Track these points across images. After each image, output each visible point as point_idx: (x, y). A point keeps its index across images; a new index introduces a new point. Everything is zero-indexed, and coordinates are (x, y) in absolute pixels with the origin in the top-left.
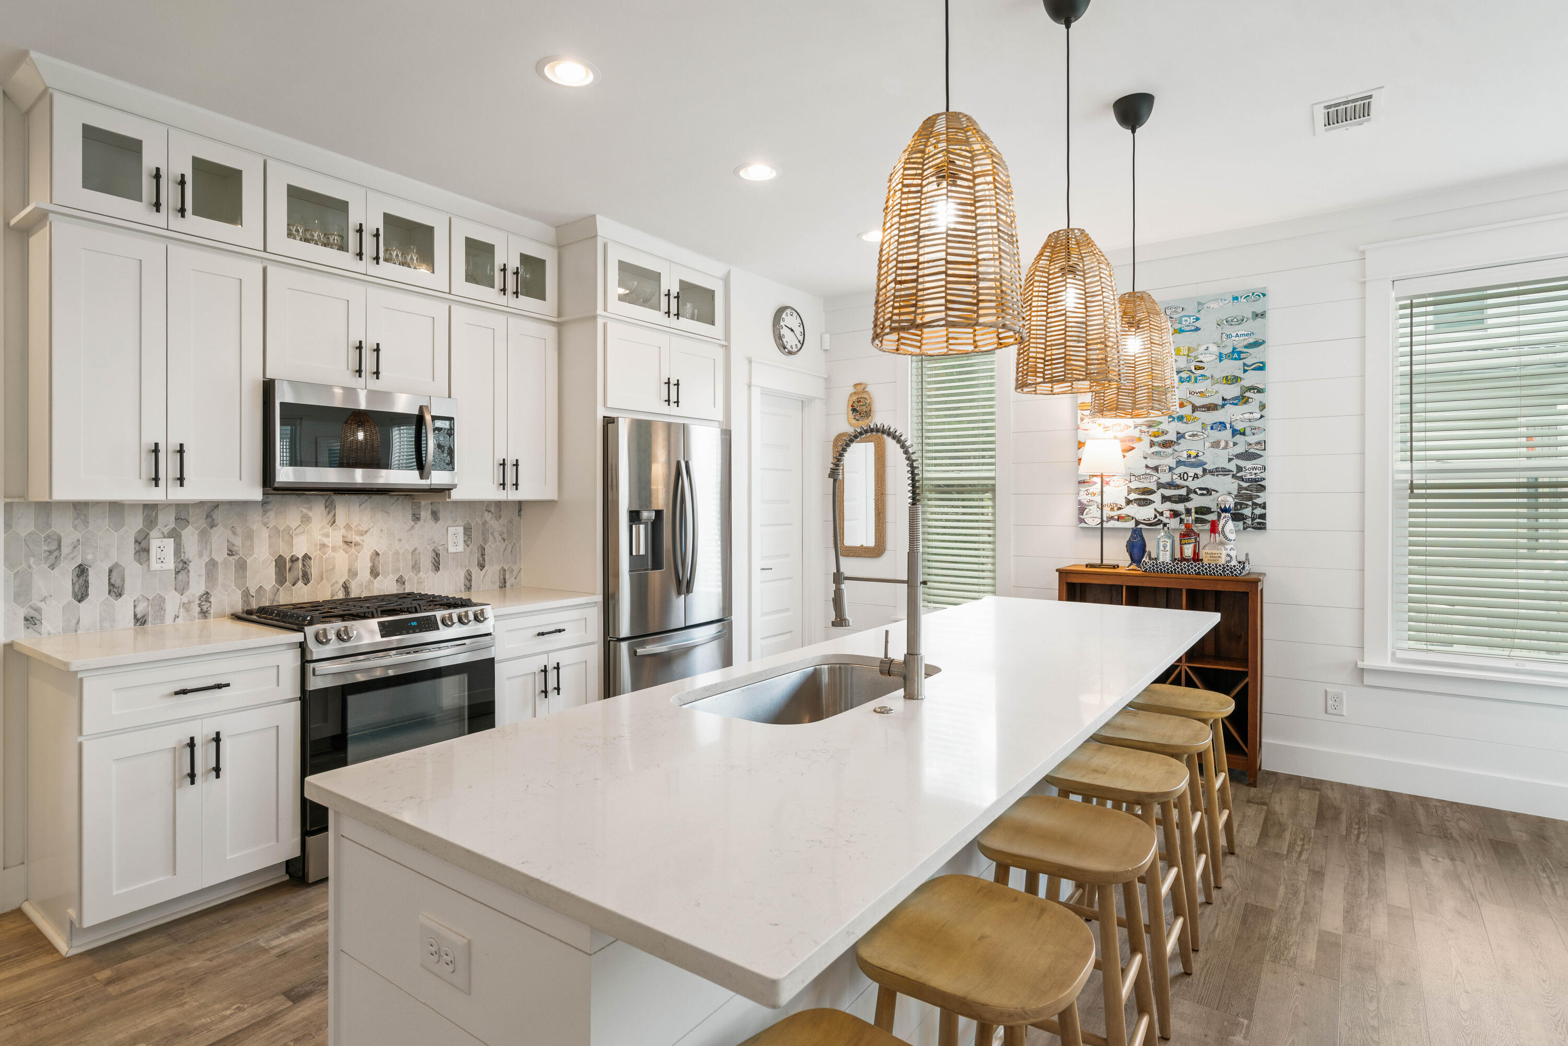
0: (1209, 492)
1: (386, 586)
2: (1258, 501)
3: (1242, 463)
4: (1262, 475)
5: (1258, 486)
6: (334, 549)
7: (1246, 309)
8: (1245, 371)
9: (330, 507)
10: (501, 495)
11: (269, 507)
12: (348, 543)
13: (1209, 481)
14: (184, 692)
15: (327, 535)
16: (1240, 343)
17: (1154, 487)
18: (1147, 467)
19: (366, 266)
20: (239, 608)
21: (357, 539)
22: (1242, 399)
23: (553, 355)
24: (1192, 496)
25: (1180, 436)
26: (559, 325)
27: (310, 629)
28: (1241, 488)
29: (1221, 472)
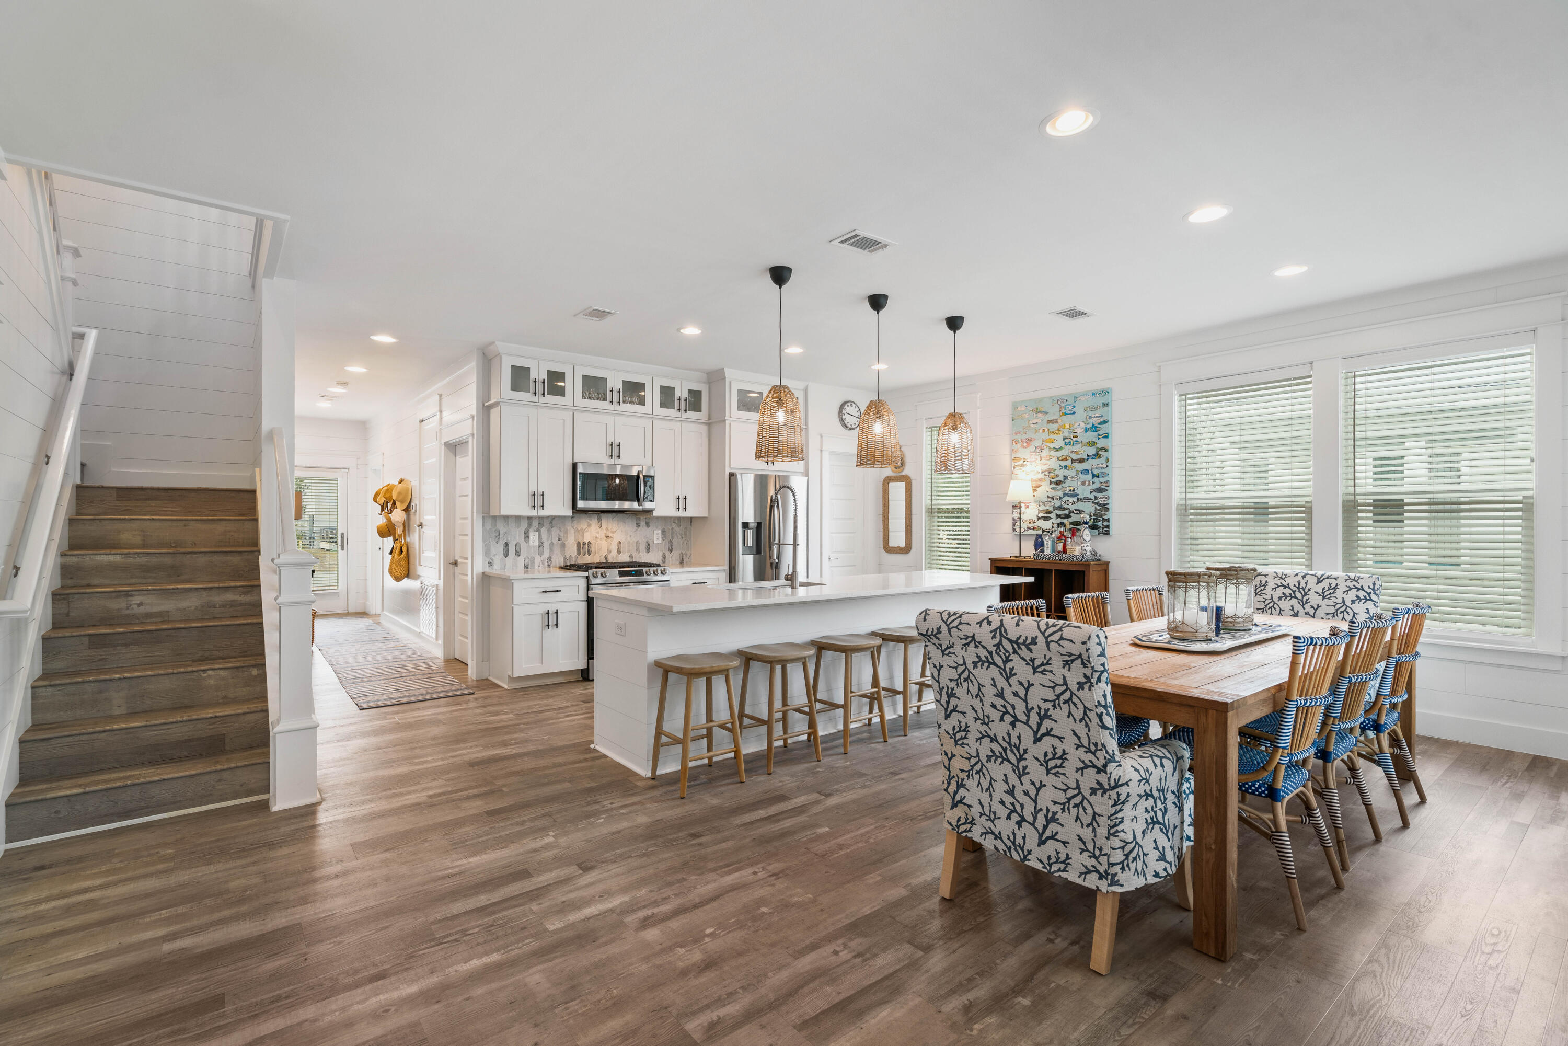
0: (1080, 512)
1: (624, 558)
2: (1106, 517)
3: (1097, 495)
4: (1107, 502)
5: (1105, 508)
6: (601, 539)
7: (1099, 400)
8: (1099, 438)
9: (599, 519)
10: (678, 514)
11: (574, 519)
12: (607, 537)
13: (1080, 506)
14: (546, 592)
15: (598, 533)
16: (1097, 421)
17: (1052, 510)
18: (1048, 497)
19: (615, 406)
20: (562, 565)
21: (610, 535)
22: (1097, 456)
23: (705, 441)
24: (1071, 514)
25: (1065, 478)
26: (708, 425)
27: (591, 571)
28: (1096, 510)
29: (1087, 499)
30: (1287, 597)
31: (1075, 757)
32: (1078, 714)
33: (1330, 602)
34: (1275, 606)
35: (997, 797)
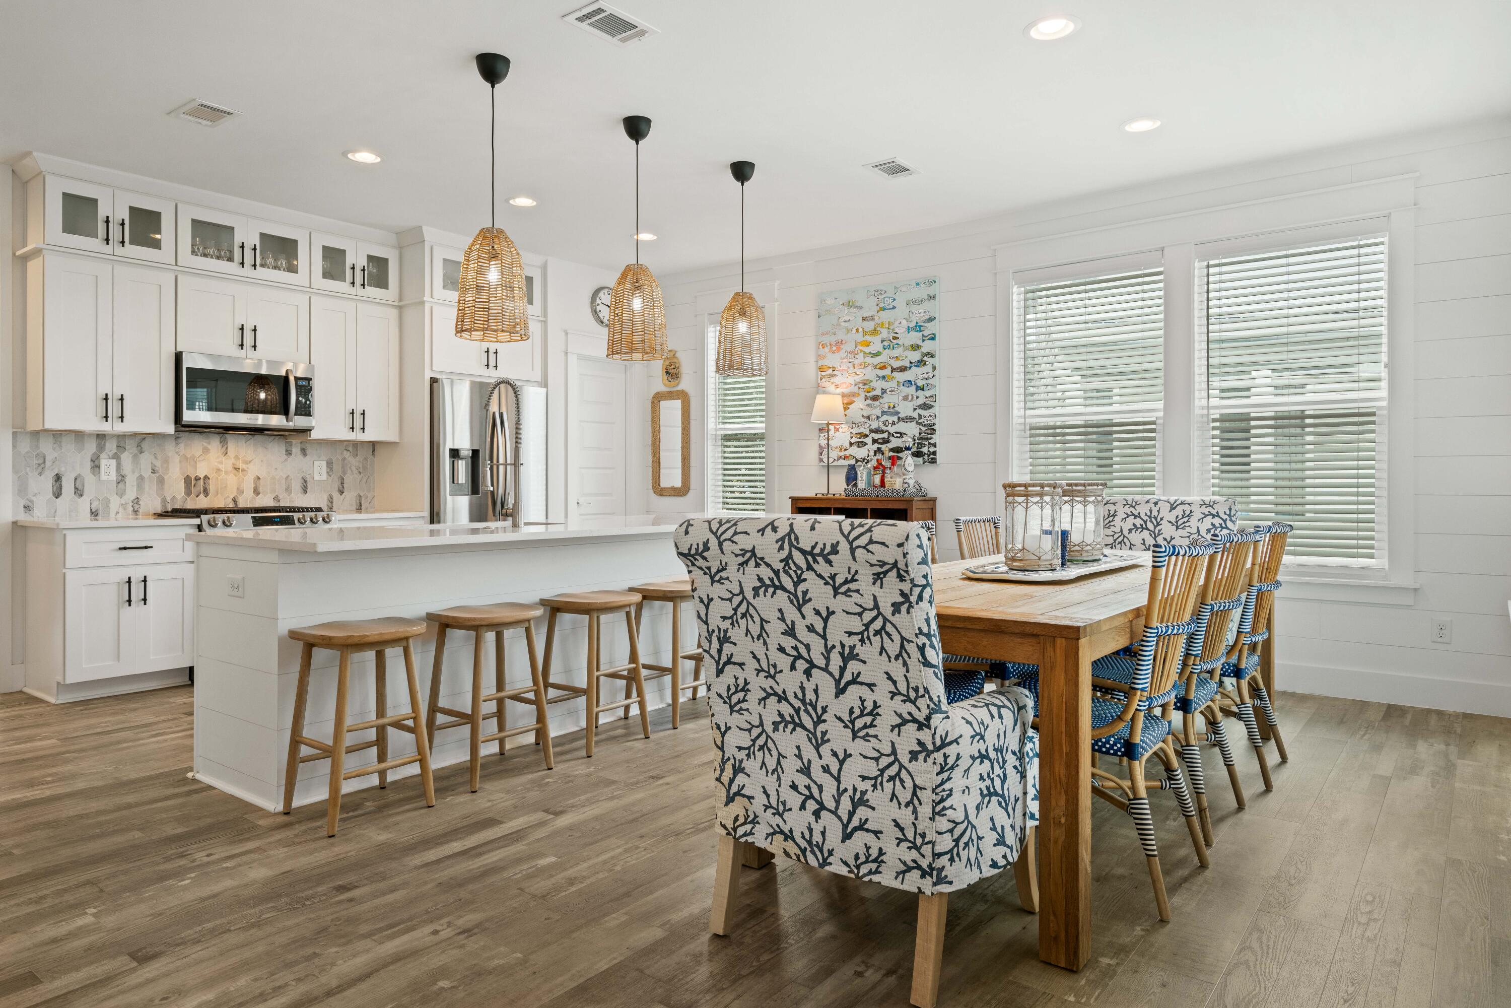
0: (901, 435)
1: (265, 501)
2: (932, 441)
3: (922, 412)
4: (934, 421)
5: (931, 429)
6: (226, 473)
7: (923, 292)
8: (924, 341)
9: (223, 442)
10: (352, 436)
11: (180, 441)
12: (236, 469)
13: (902, 427)
14: (125, 548)
15: (221, 463)
16: (921, 318)
17: (867, 432)
18: (863, 416)
19: (248, 270)
20: (159, 511)
21: (243, 466)
22: (922, 363)
23: (396, 330)
24: (891, 438)
25: (884, 391)
26: (400, 308)
27: (205, 518)
28: (921, 432)
29: (909, 419)
30: (1138, 528)
31: (891, 709)
32: (893, 648)
33: (1184, 533)
34: (1126, 540)
35: (786, 781)
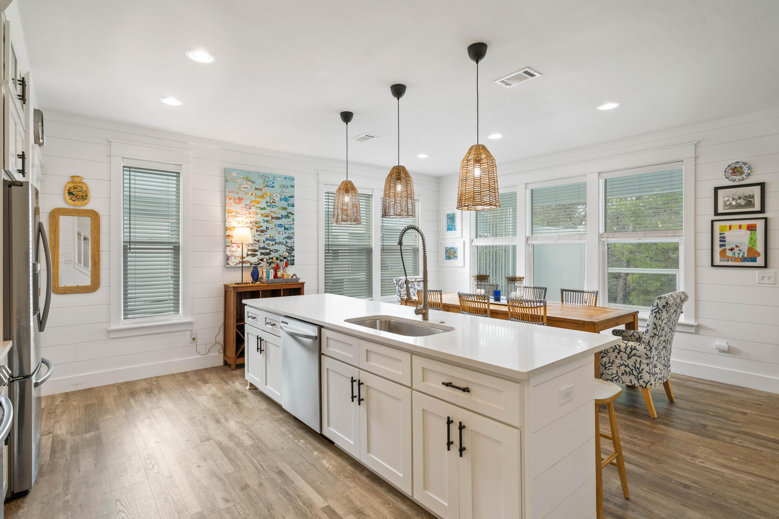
0: (277, 251)
2: (292, 254)
3: (287, 240)
4: (294, 245)
5: (292, 249)
7: (288, 183)
8: (288, 206)
13: (277, 247)
16: (288, 195)
17: (257, 249)
18: (255, 240)
22: (287, 216)
24: (271, 252)
25: (267, 228)
28: (287, 250)
29: (280, 243)
